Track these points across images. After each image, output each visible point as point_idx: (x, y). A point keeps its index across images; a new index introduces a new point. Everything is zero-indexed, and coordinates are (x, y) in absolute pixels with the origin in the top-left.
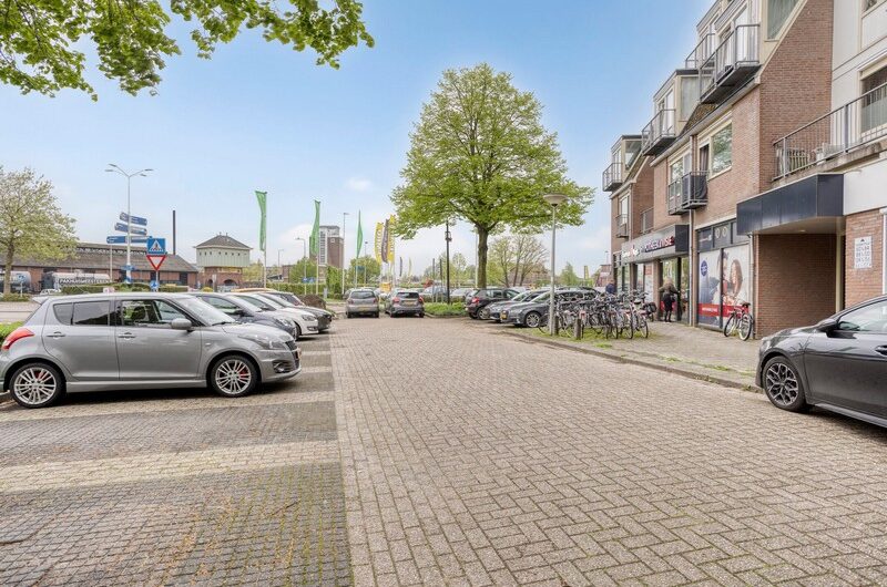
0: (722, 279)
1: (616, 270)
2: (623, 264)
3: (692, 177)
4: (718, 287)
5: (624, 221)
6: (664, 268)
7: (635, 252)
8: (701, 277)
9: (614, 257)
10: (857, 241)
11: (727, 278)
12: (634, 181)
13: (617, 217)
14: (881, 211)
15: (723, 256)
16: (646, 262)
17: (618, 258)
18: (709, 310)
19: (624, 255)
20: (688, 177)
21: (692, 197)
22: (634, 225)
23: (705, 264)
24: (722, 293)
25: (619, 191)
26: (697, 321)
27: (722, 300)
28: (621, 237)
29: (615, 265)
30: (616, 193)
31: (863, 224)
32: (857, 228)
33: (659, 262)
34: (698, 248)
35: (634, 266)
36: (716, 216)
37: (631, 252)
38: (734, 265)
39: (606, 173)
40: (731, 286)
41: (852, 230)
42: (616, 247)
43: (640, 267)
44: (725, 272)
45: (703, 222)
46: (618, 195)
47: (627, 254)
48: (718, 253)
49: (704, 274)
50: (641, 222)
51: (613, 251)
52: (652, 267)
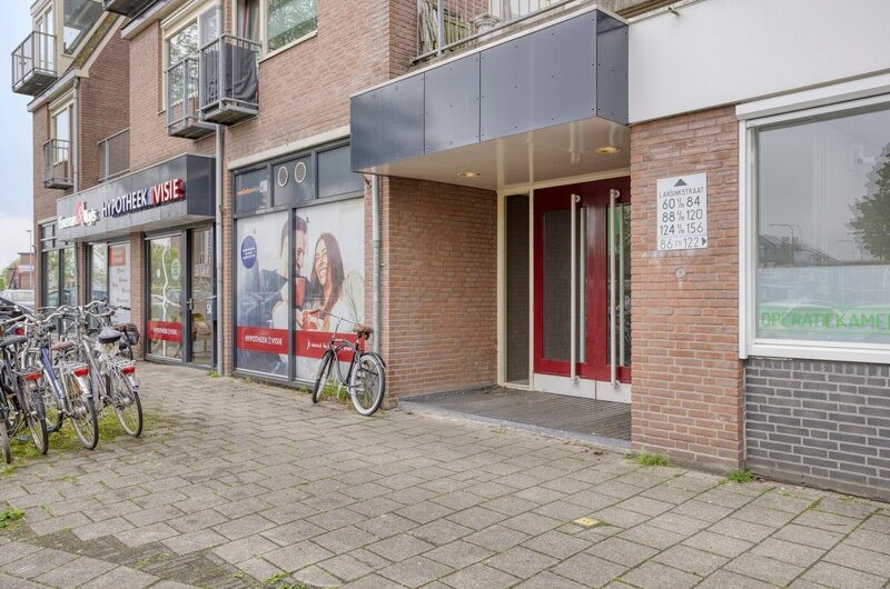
0: (294, 274)
1: (44, 257)
2: (60, 245)
3: (228, 48)
4: (285, 291)
5: (63, 155)
6: (154, 252)
7: (89, 217)
8: (242, 271)
9: (40, 230)
10: (665, 185)
11: (306, 271)
12: (84, 72)
13: (46, 146)
14: (740, 110)
15: (295, 225)
16: (110, 239)
17: (48, 232)
18: (262, 339)
19: (62, 224)
20: (218, 47)
21: (228, 92)
22: (85, 164)
23: (250, 241)
24: (294, 305)
25: (48, 94)
26: (235, 364)
27: (293, 321)
28: (54, 186)
29: (42, 245)
30: (41, 100)
31: (682, 144)
32: (661, 154)
33: (142, 238)
34: (234, 208)
35: (85, 248)
36: (278, 139)
37: (80, 215)
38: (322, 245)
39: (18, 54)
40: (315, 289)
41: (649, 159)
42: (43, 210)
43: (99, 251)
44: (301, 259)
45: (248, 151)
46: (47, 103)
47: (72, 221)
48: (285, 218)
49: (250, 263)
50: (99, 160)
51: (36, 219)
52: (126, 250)
